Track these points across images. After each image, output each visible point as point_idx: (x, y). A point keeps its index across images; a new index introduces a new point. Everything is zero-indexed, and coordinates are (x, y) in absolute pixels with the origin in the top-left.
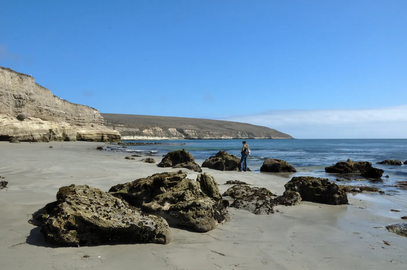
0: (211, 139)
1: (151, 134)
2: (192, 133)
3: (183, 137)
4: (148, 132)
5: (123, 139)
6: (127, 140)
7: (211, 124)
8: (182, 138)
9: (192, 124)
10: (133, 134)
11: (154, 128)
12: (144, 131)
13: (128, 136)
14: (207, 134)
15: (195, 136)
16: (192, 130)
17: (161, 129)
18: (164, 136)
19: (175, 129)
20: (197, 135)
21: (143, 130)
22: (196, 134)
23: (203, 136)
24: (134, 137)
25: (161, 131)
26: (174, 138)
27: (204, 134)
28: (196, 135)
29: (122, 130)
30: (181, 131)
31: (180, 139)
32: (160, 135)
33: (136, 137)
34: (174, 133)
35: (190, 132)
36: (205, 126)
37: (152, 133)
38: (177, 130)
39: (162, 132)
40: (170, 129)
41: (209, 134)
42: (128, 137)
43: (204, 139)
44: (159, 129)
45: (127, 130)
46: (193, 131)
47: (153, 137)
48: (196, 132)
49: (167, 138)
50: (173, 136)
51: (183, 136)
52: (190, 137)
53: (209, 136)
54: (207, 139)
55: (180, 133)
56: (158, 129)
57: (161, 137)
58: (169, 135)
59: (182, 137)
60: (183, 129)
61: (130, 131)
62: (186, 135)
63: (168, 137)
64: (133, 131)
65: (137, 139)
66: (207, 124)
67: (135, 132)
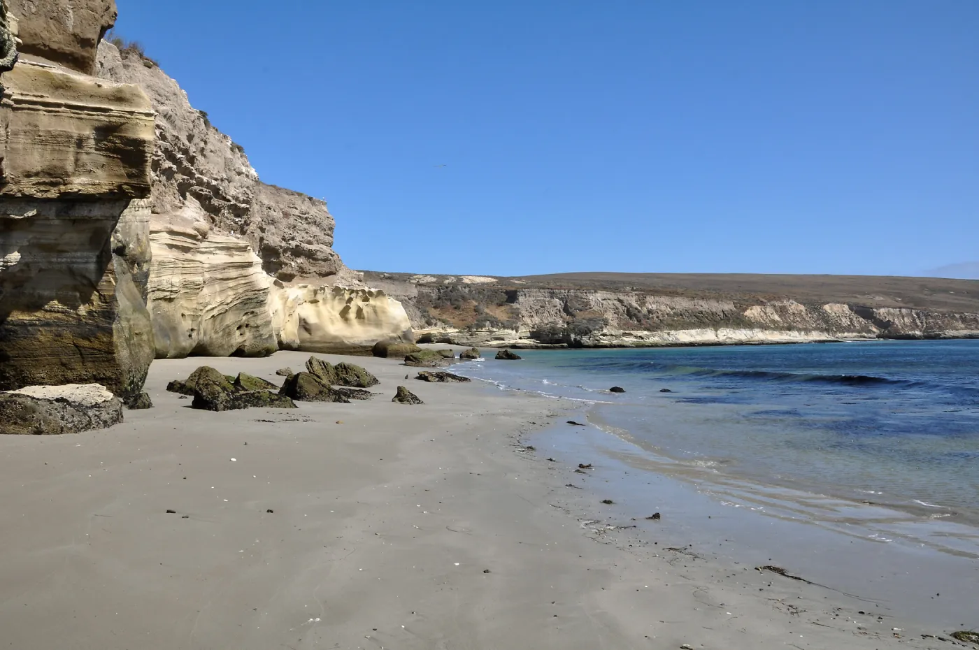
0: (971, 337)
1: (773, 321)
2: (903, 317)
3: (874, 332)
4: (762, 314)
5: (674, 341)
6: (691, 344)
7: (946, 291)
8: (869, 335)
9: (886, 294)
10: (715, 321)
11: (778, 304)
12: (748, 313)
13: (692, 328)
14: (957, 320)
15: (913, 329)
16: (900, 308)
17: (802, 308)
18: (815, 329)
19: (846, 307)
20: (919, 324)
21: (745, 310)
22: (918, 321)
23: (940, 328)
24: (716, 330)
25: (801, 311)
26: (846, 334)
27: (946, 322)
28: (917, 326)
29: (672, 309)
30: (865, 312)
31: (864, 337)
32: (800, 326)
33: (725, 333)
34: (844, 320)
35: (893, 315)
36: (929, 298)
37: (777, 318)
38: (851, 309)
39: (805, 316)
40: (827, 307)
41: (964, 320)
42: (693, 332)
43: (950, 338)
44: (795, 307)
45: (692, 307)
46: (904, 311)
47: (782, 334)
48: (917, 314)
49: (824, 337)
50: (841, 329)
51: (874, 330)
52: (897, 330)
53: (963, 326)
54: (957, 337)
55: (861, 319)
56: (792, 307)
57: (803, 333)
58: (828, 324)
59: (870, 331)
60: (868, 305)
61: (702, 312)
62: (881, 324)
63: (827, 330)
64: (714, 310)
65: (728, 341)
66: (934, 291)
67: (722, 315)
